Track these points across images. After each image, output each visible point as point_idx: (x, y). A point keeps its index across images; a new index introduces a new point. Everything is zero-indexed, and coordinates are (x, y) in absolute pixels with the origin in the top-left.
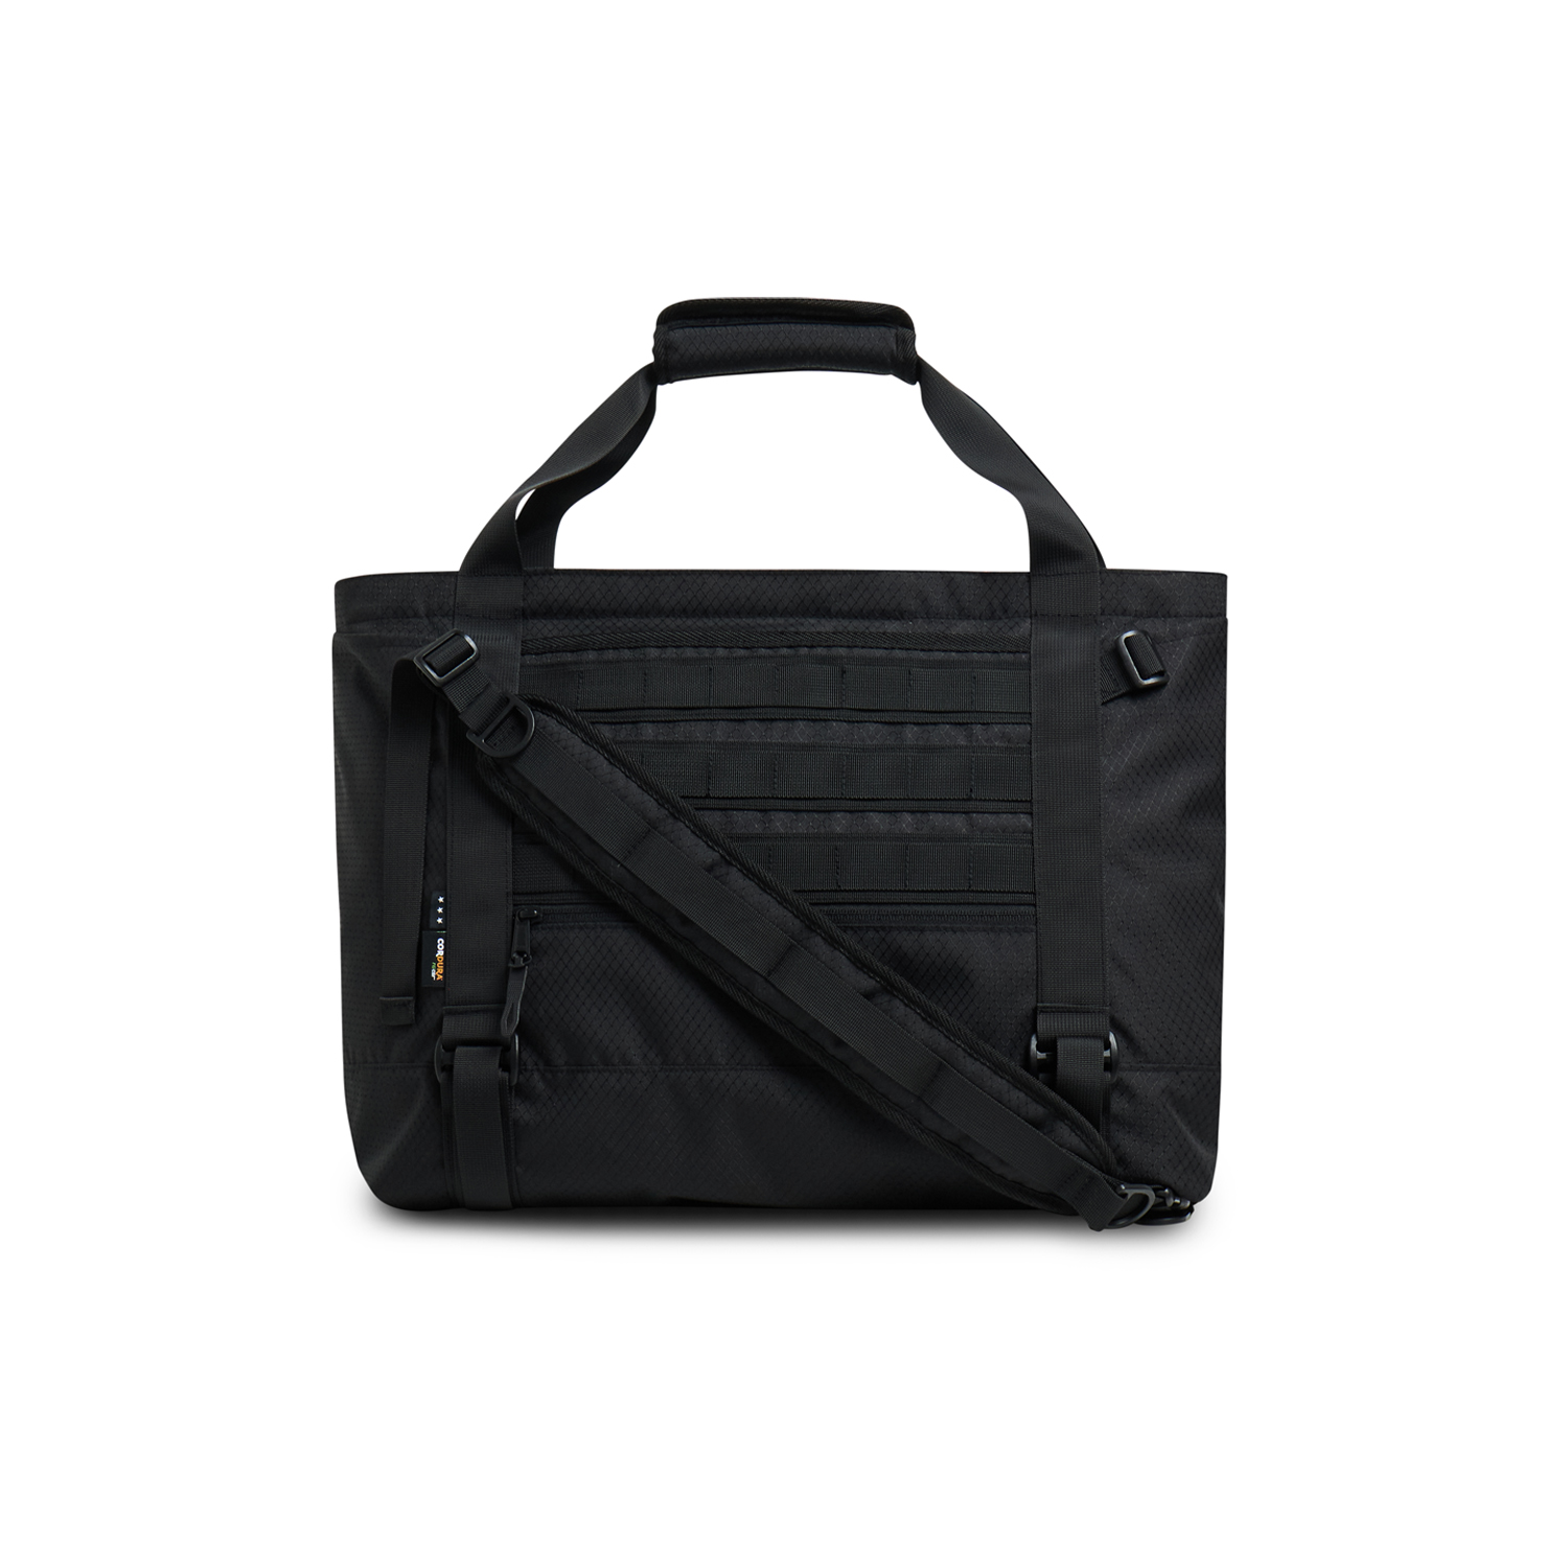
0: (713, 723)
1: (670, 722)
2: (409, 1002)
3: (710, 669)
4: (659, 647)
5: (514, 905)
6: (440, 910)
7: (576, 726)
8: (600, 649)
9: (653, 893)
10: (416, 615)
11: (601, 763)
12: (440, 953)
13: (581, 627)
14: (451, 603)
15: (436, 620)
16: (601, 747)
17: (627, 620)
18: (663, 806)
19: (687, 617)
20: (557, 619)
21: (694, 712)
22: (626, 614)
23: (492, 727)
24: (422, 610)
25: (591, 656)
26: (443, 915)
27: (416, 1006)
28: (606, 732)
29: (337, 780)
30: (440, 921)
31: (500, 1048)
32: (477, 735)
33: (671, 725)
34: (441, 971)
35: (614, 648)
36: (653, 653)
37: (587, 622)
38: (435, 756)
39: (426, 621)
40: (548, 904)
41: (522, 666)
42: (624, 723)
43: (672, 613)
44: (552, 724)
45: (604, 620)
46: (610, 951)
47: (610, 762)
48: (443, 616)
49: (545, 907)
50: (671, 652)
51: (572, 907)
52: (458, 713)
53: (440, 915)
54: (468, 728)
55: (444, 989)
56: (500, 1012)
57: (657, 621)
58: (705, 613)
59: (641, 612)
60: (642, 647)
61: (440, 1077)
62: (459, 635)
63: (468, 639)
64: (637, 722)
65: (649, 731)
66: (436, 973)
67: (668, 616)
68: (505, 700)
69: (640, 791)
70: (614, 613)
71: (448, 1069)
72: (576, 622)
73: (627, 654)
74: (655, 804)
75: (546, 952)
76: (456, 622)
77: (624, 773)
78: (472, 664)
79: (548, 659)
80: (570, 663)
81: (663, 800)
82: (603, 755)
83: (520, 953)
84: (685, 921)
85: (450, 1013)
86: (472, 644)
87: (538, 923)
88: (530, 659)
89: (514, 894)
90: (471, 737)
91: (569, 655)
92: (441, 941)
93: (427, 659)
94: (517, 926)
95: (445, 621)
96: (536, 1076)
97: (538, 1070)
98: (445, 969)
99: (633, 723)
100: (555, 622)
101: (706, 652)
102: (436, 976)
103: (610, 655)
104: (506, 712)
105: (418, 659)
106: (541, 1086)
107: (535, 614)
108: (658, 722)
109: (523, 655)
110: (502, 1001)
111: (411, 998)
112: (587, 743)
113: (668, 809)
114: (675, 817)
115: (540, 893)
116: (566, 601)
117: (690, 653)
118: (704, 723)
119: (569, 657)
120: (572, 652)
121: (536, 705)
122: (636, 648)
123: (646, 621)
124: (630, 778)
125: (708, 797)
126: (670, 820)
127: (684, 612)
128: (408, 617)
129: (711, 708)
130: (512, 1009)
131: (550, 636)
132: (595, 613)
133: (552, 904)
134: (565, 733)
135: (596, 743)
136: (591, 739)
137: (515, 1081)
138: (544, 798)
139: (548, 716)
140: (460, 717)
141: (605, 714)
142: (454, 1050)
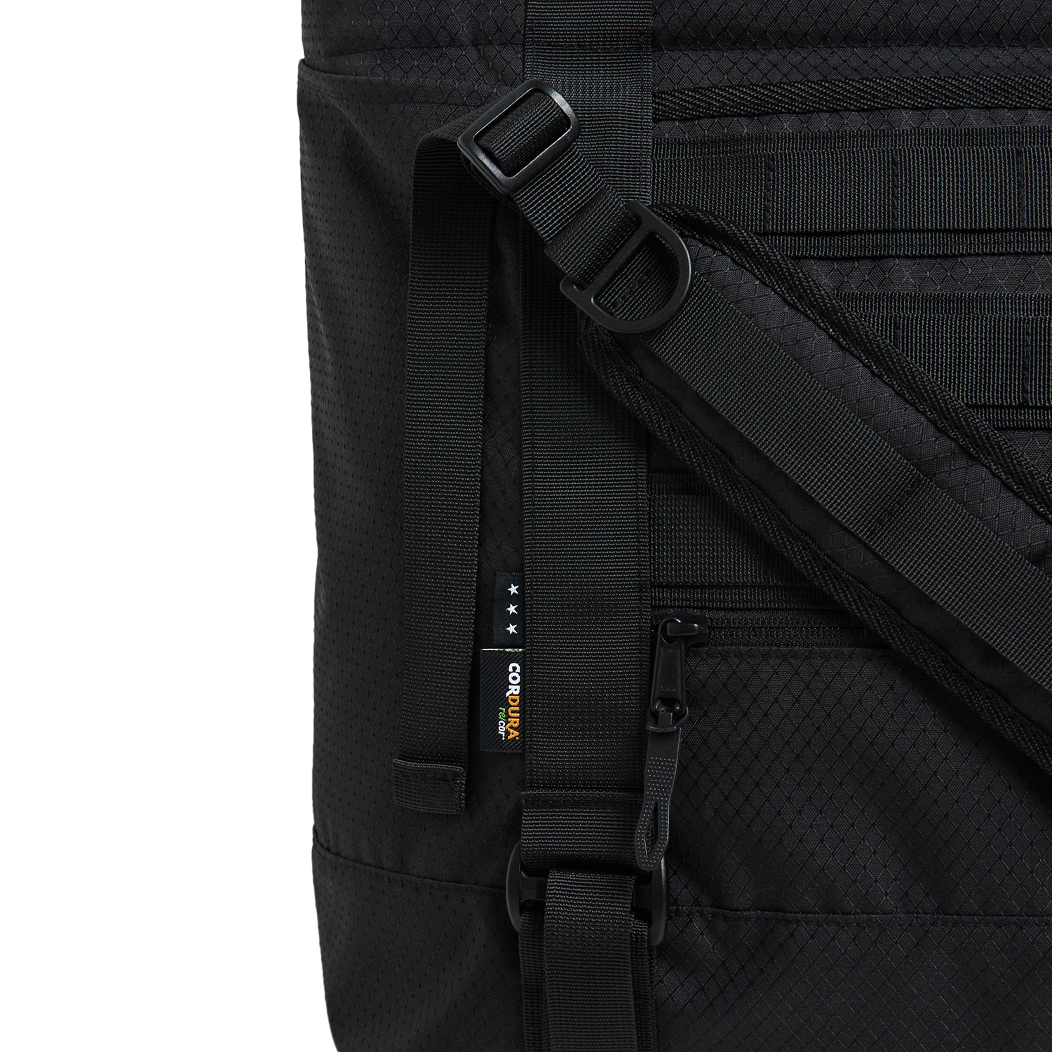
0: (1029, 259)
1: (946, 256)
2: (455, 775)
3: (1019, 153)
4: (918, 109)
5: (654, 607)
6: (512, 609)
7: (770, 272)
8: (804, 112)
9: (927, 602)
10: (454, 42)
11: (819, 343)
12: (514, 690)
13: (763, 66)
14: (519, 21)
15: (491, 51)
16: (822, 315)
17: (849, 51)
18: (945, 433)
19: (962, 47)
20: (717, 49)
21: (991, 238)
22: (848, 39)
23: (609, 271)
24: (465, 34)
25: (787, 125)
26: (518, 619)
27: (469, 782)
28: (822, 277)
29: (312, 329)
30: (512, 629)
31: (632, 880)
32: (581, 287)
33: (947, 263)
34: (515, 721)
35: (832, 111)
36: (906, 120)
37: (774, 56)
38: (496, 313)
39: (472, 54)
40: (718, 609)
41: (656, 144)
42: (858, 258)
43: (933, 39)
44: (724, 266)
45: (804, 53)
46: (839, 701)
47: (840, 345)
48: (504, 45)
49: (714, 615)
50: (940, 119)
51: (765, 615)
52: (543, 244)
53: (512, 619)
54: (564, 274)
55: (522, 756)
56: (633, 810)
57: (904, 53)
58: (996, 39)
59: (878, 37)
60: (886, 108)
61: (517, 921)
62: (540, 91)
63: (558, 98)
64: (882, 257)
65: (905, 276)
66: (508, 727)
67: (926, 44)
68: (632, 221)
69: (899, 402)
70: (824, 39)
71: (535, 909)
72: (753, 56)
73: (855, 122)
74: (930, 429)
75: (715, 699)
76: (528, 59)
77: (869, 367)
78: (566, 146)
79: (705, 128)
80: (748, 139)
81: (944, 421)
82: (826, 331)
83: (669, 702)
84: (991, 656)
85: (535, 803)
86: (566, 108)
87: (701, 645)
88: (671, 130)
89: (653, 585)
90: (570, 292)
91: (744, 121)
92: (514, 667)
93: (481, 142)
94: (660, 651)
95: (509, 54)
96: (697, 925)
97: (702, 914)
98: (522, 718)
99: (873, 258)
100: (714, 55)
101: (1008, 118)
102: (507, 733)
103: (824, 123)
104: (634, 242)
105: (465, 140)
106: (706, 941)
107: (675, 42)
108: (922, 257)
109: (656, 121)
110: (637, 787)
111: (459, 769)
112: (792, 306)
113: (956, 440)
114: (970, 456)
115: (702, 587)
116: (735, 17)
117: (976, 120)
118: (1012, 259)
119: (744, 127)
120: (750, 116)
121: (691, 226)
122: (872, 110)
123: (883, 53)
124: (880, 377)
125: (1023, 406)
126: (961, 462)
127: (956, 37)
128: (439, 47)
129: (1023, 230)
130: (656, 811)
131: (706, 83)
132: (789, 39)
133: (725, 609)
134: (749, 284)
135: (811, 306)
136: (800, 298)
137: (660, 939)
138: (712, 412)
139: (714, 249)
140: (547, 252)
141: (818, 241)
142: (546, 875)
